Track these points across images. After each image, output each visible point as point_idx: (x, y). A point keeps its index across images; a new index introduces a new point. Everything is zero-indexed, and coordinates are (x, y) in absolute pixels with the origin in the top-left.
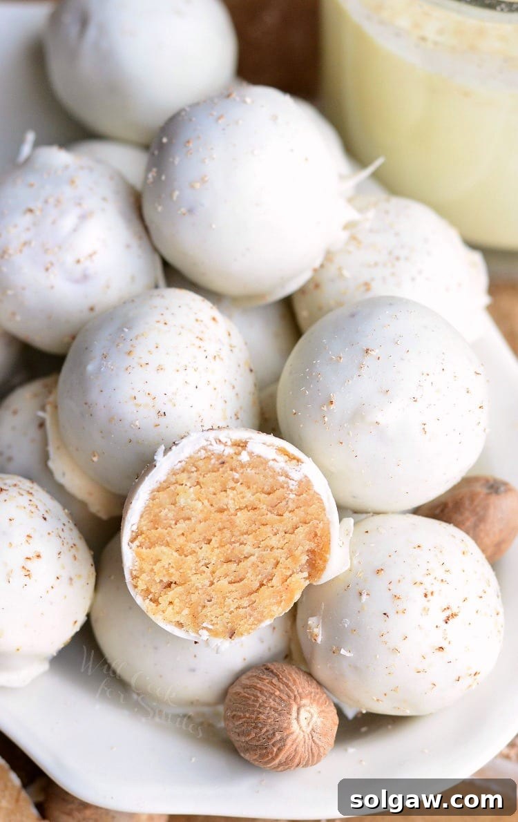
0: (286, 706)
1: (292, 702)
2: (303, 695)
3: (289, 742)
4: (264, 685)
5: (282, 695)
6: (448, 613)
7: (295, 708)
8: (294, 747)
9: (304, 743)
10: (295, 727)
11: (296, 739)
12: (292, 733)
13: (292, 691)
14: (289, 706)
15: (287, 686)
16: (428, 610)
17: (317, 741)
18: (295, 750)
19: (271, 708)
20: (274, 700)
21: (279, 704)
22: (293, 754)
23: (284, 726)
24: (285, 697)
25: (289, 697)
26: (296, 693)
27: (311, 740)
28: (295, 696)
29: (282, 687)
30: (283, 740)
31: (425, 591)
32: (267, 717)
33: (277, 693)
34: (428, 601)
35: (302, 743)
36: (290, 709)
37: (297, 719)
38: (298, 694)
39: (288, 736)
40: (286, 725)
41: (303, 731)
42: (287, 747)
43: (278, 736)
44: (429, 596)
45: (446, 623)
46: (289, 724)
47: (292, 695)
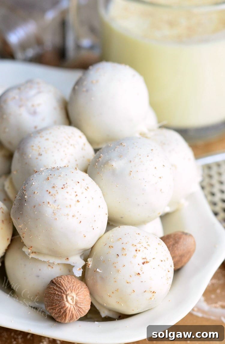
0: (61, 297)
1: (63, 295)
2: (67, 290)
3: (68, 311)
4: (52, 291)
5: (59, 293)
6: (145, 260)
7: (65, 296)
8: (71, 312)
9: (74, 309)
10: (67, 305)
11: (70, 310)
12: (67, 308)
13: (62, 290)
14: (62, 297)
15: (59, 288)
16: (136, 256)
17: (80, 306)
18: (72, 313)
19: (56, 300)
20: (56, 296)
21: (59, 297)
22: (72, 315)
23: (63, 306)
24: (60, 294)
25: (61, 293)
26: (64, 290)
27: (77, 307)
28: (64, 292)
29: (58, 290)
30: (65, 311)
31: (136, 249)
32: (56, 304)
33: (57, 293)
34: (137, 253)
35: (73, 310)
36: (63, 298)
37: (67, 301)
38: (65, 290)
39: (66, 309)
40: (63, 305)
41: (72, 305)
42: (68, 314)
43: (63, 311)
44: (138, 251)
45: (143, 264)
46: (65, 304)
47: (62, 291)
